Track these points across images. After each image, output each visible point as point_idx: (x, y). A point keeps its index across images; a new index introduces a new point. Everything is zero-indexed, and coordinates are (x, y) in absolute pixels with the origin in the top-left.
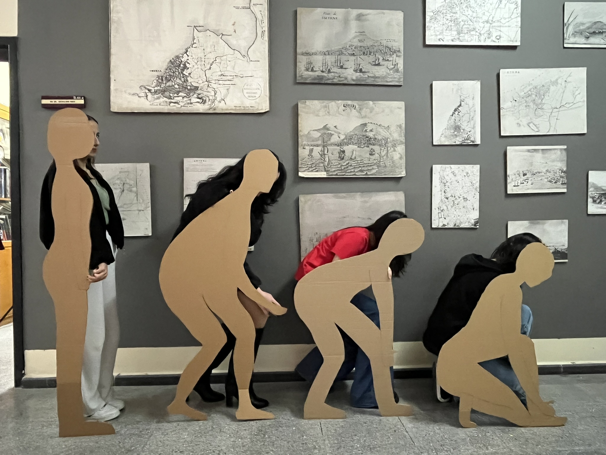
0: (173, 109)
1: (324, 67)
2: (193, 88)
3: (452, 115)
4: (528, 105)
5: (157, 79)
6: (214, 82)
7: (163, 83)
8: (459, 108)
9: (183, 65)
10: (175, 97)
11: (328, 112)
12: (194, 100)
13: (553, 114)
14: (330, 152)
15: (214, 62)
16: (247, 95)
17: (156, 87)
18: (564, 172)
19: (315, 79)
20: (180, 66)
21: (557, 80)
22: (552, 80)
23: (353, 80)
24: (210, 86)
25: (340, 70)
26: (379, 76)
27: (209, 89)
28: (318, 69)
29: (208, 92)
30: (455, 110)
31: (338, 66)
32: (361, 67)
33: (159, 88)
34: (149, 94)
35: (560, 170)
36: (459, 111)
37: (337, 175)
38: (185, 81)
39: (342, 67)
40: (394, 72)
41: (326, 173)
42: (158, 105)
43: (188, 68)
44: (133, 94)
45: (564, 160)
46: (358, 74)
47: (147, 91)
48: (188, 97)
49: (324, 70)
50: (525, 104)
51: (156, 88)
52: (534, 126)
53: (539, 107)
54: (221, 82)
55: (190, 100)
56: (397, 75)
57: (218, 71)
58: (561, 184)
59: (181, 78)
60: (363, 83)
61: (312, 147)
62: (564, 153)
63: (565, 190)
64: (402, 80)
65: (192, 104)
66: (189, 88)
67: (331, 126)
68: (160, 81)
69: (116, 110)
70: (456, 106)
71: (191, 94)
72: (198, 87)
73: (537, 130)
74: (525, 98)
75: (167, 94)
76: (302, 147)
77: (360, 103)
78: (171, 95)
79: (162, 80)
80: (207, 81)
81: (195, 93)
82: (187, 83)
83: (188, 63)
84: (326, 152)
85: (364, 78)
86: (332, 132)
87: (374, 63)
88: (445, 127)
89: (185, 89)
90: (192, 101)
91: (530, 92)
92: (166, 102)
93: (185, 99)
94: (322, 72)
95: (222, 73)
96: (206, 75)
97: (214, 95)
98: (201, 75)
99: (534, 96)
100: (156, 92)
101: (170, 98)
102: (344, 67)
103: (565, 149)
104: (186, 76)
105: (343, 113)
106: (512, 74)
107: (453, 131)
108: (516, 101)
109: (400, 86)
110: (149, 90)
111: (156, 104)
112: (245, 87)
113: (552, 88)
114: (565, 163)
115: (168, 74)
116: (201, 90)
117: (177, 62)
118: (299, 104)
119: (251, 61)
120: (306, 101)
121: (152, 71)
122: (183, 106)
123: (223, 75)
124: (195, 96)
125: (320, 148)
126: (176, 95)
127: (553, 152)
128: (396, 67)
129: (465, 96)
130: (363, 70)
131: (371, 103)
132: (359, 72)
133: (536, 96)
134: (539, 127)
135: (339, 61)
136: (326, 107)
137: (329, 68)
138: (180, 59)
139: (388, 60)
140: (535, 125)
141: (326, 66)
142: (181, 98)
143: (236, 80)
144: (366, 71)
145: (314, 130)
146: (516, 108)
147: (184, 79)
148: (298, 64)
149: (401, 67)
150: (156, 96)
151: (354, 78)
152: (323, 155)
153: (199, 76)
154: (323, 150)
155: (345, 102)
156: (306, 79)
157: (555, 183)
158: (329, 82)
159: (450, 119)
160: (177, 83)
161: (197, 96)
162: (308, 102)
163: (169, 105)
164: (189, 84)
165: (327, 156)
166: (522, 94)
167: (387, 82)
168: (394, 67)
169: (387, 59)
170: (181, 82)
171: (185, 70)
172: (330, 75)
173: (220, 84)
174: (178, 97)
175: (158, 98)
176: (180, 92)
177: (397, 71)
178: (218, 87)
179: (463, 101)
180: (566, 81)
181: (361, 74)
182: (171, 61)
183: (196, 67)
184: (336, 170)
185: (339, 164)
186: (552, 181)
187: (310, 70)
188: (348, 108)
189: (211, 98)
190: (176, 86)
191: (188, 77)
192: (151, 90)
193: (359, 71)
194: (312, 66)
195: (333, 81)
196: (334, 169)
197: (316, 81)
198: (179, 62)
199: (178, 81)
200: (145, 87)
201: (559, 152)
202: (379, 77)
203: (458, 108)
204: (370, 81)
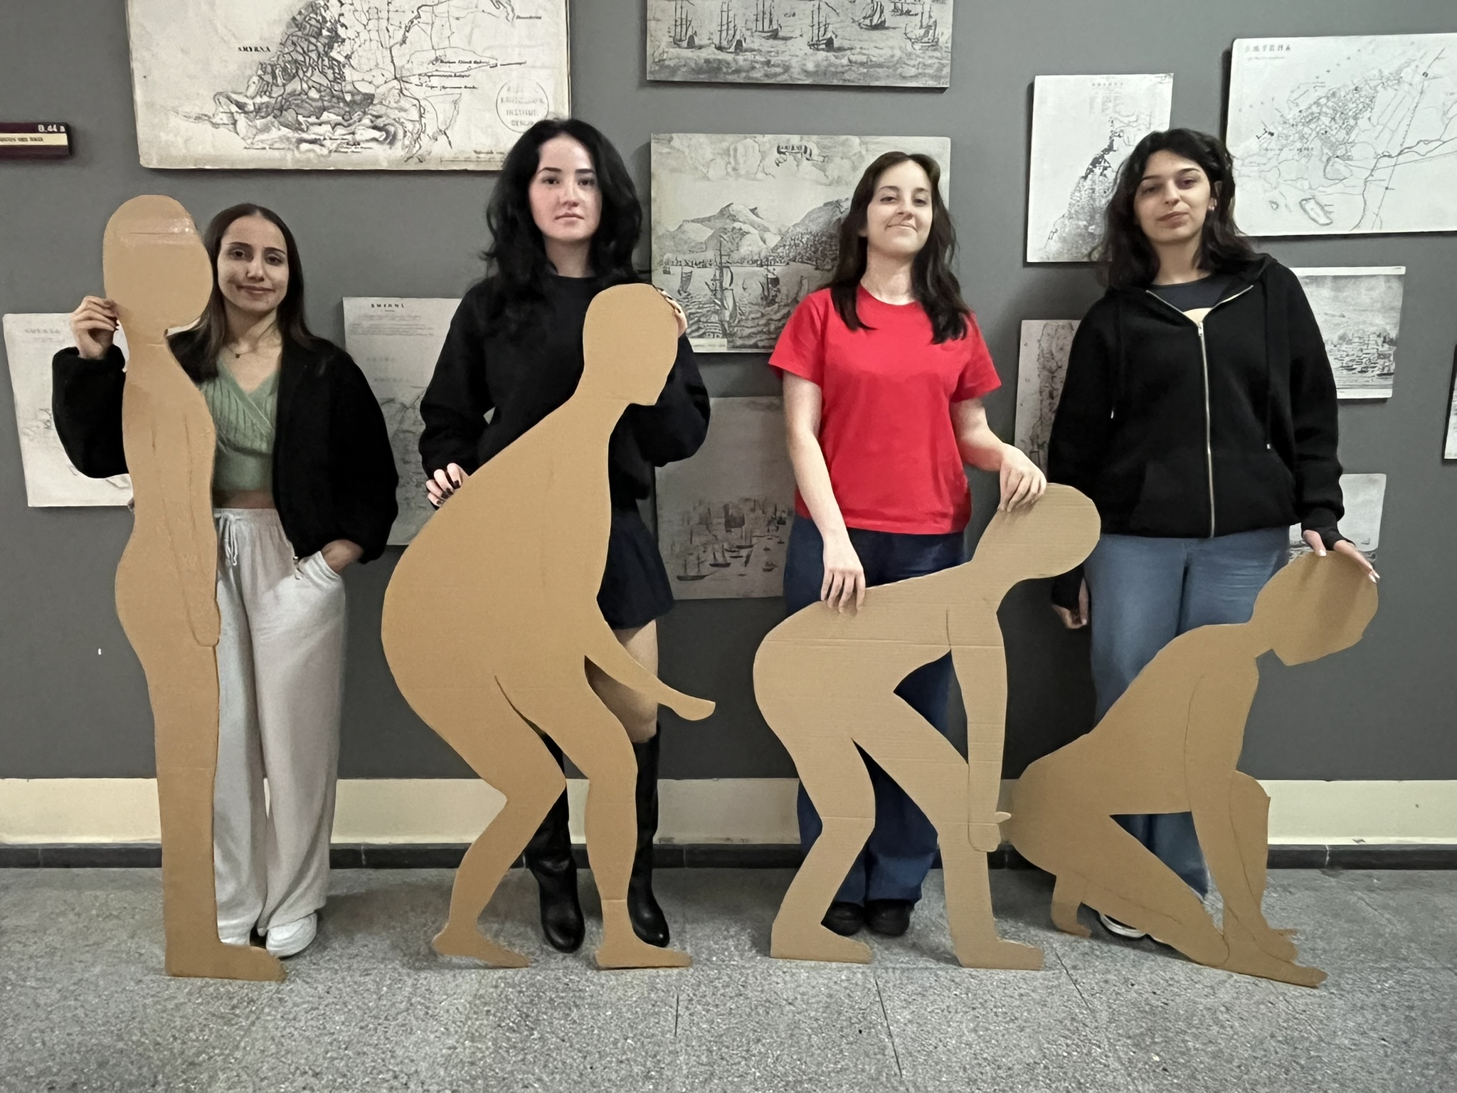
0: (309, 160)
1: (724, 34)
2: (358, 98)
3: (1085, 178)
4: (1306, 146)
5: (260, 72)
6: (415, 80)
7: (278, 86)
8: (1106, 157)
9: (328, 30)
10: (313, 124)
11: (734, 169)
12: (364, 133)
13: (1377, 174)
14: (738, 282)
15: (415, 22)
16: (508, 119)
17: (258, 97)
18: (1391, 342)
19: (699, 70)
20: (320, 34)
21: (1400, 70)
22: (1386, 73)
23: (807, 73)
24: (404, 92)
25: (771, 42)
26: (881, 60)
27: (405, 103)
28: (706, 42)
29: (402, 110)
30: (1095, 162)
31: (763, 32)
32: (829, 35)
33: (265, 99)
34: (241, 119)
35: (1379, 336)
36: (1107, 165)
37: (755, 346)
38: (335, 78)
39: (774, 35)
40: (924, 50)
41: (726, 340)
42: (268, 147)
43: (344, 40)
44: (198, 118)
45: (1392, 308)
46: (822, 55)
47: (234, 108)
48: (346, 124)
49: (724, 43)
50: (1299, 145)
51: (258, 100)
52: (1318, 210)
53: (1337, 152)
54: (435, 81)
55: (353, 133)
56: (932, 58)
57: (425, 47)
58: (1379, 375)
59: (326, 70)
60: (835, 82)
61: (687, 269)
62: (1397, 288)
63: (1387, 393)
64: (947, 70)
65: (359, 144)
66: (348, 97)
67: (740, 208)
68: (268, 78)
69: (154, 165)
70: (1097, 151)
71: (356, 117)
72: (373, 95)
73: (1328, 221)
74: (1300, 127)
75: (289, 116)
76: (661, 270)
77: (827, 140)
78: (300, 118)
79: (274, 77)
80: (396, 78)
81: (365, 113)
82: (343, 84)
83: (343, 25)
84: (726, 284)
85: (836, 66)
86: (745, 228)
87: (867, 22)
88: (1065, 211)
89: (339, 103)
90: (358, 137)
91: (1315, 109)
92: (288, 139)
93: (340, 131)
94: (720, 48)
95: (439, 53)
96: (392, 61)
97: (418, 119)
98: (380, 62)
99: (1325, 120)
100: (258, 110)
101: (297, 127)
102: (781, 34)
103: (1399, 277)
104: (339, 62)
105: (773, 169)
106: (1268, 53)
107: (1085, 223)
108: (1272, 134)
109: (942, 90)
110: (241, 106)
111: (261, 145)
112: (504, 94)
113: (1383, 96)
114: (1396, 316)
115: (290, 59)
116: (381, 103)
117: (313, 22)
118: (653, 145)
119: (519, 17)
120: (674, 135)
121: (245, 49)
122: (336, 151)
123: (442, 62)
124: (366, 121)
125: (709, 273)
126: (313, 119)
127: (1364, 284)
128: (931, 32)
129: (1126, 120)
130: (836, 44)
131: (855, 140)
132: (823, 50)
133: (1333, 119)
134: (1330, 212)
135: (767, 16)
136: (727, 152)
137: (738, 37)
138: (321, 15)
139: (908, 13)
140: (1322, 207)
141: (731, 32)
142: (328, 127)
143: (478, 75)
144: (846, 44)
145: (693, 221)
146: (1270, 154)
147: (334, 73)
148: (651, 25)
149: (945, 33)
150: (259, 123)
151: (810, 67)
152: (718, 290)
153: (373, 64)
154: (718, 277)
155: (783, 139)
156: (674, 70)
157: (1361, 372)
158: (740, 79)
159: (1078, 188)
160: (315, 85)
161: (372, 122)
162: (679, 140)
163: (298, 147)
164: (349, 88)
165: (728, 294)
166: (1291, 115)
167: (904, 78)
168: (927, 33)
169: (905, 10)
170: (325, 82)
171: (336, 45)
172: (740, 58)
173: (432, 87)
174: (320, 124)
175: (266, 129)
176: (325, 109)
177: (935, 44)
178: (428, 94)
179: (1119, 136)
180: (1425, 74)
181: (830, 55)
182: (294, 19)
183: (364, 35)
184: (753, 333)
185: (763, 315)
186: (1354, 367)
187: (685, 44)
188: (790, 158)
189: (409, 126)
190: (314, 94)
191: (344, 66)
192: (246, 104)
193: (824, 46)
194: (690, 33)
195: (749, 78)
196: (747, 331)
197: (703, 78)
198: (318, 21)
199: (317, 77)
200: (229, 98)
201: (1382, 285)
202: (880, 66)
203: (1102, 157)
204: (853, 77)
